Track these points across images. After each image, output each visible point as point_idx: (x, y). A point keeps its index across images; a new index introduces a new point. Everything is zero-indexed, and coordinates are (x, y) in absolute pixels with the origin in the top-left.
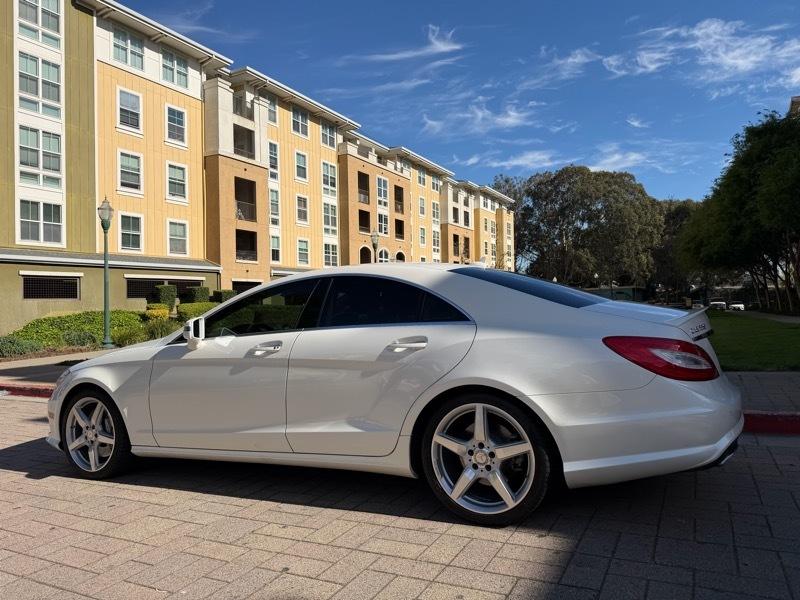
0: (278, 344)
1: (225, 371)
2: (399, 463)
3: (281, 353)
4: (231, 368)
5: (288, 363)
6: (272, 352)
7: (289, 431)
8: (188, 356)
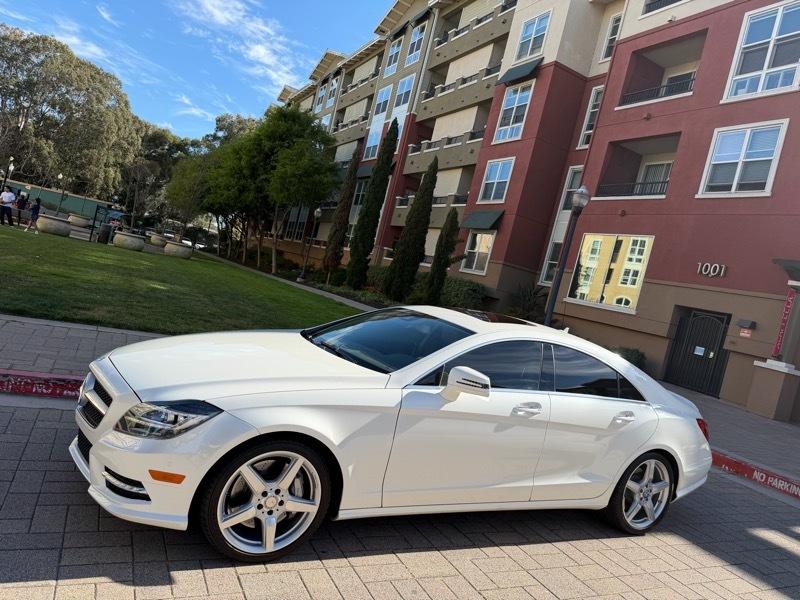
0: (537, 406)
1: (490, 427)
2: (602, 502)
3: (542, 415)
4: (496, 424)
5: (547, 425)
6: (533, 414)
7: (536, 484)
8: (447, 407)
